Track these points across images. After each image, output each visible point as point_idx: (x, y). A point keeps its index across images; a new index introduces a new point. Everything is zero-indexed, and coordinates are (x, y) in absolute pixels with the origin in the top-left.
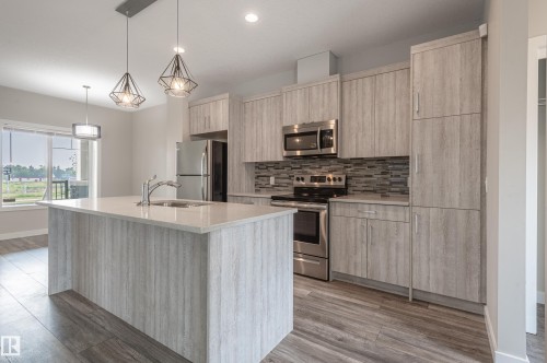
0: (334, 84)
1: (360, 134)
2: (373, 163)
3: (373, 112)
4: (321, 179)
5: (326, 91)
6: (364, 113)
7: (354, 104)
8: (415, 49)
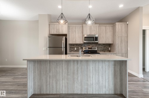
0: (97, 26)
1: (103, 39)
2: (102, 45)
3: (105, 34)
4: (91, 48)
5: (95, 28)
6: (103, 34)
7: (101, 32)
8: (117, 23)
